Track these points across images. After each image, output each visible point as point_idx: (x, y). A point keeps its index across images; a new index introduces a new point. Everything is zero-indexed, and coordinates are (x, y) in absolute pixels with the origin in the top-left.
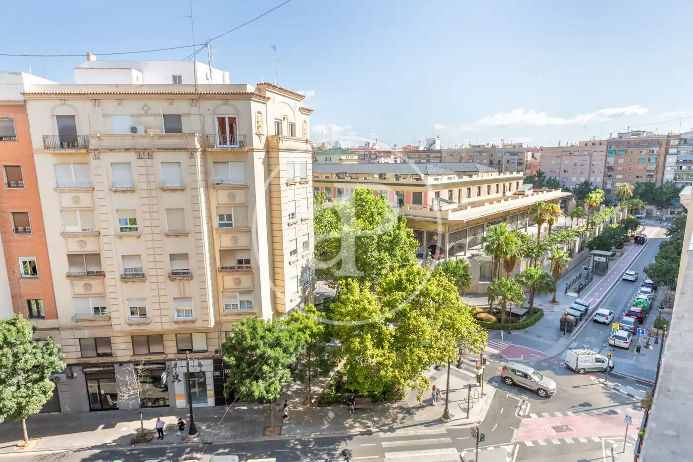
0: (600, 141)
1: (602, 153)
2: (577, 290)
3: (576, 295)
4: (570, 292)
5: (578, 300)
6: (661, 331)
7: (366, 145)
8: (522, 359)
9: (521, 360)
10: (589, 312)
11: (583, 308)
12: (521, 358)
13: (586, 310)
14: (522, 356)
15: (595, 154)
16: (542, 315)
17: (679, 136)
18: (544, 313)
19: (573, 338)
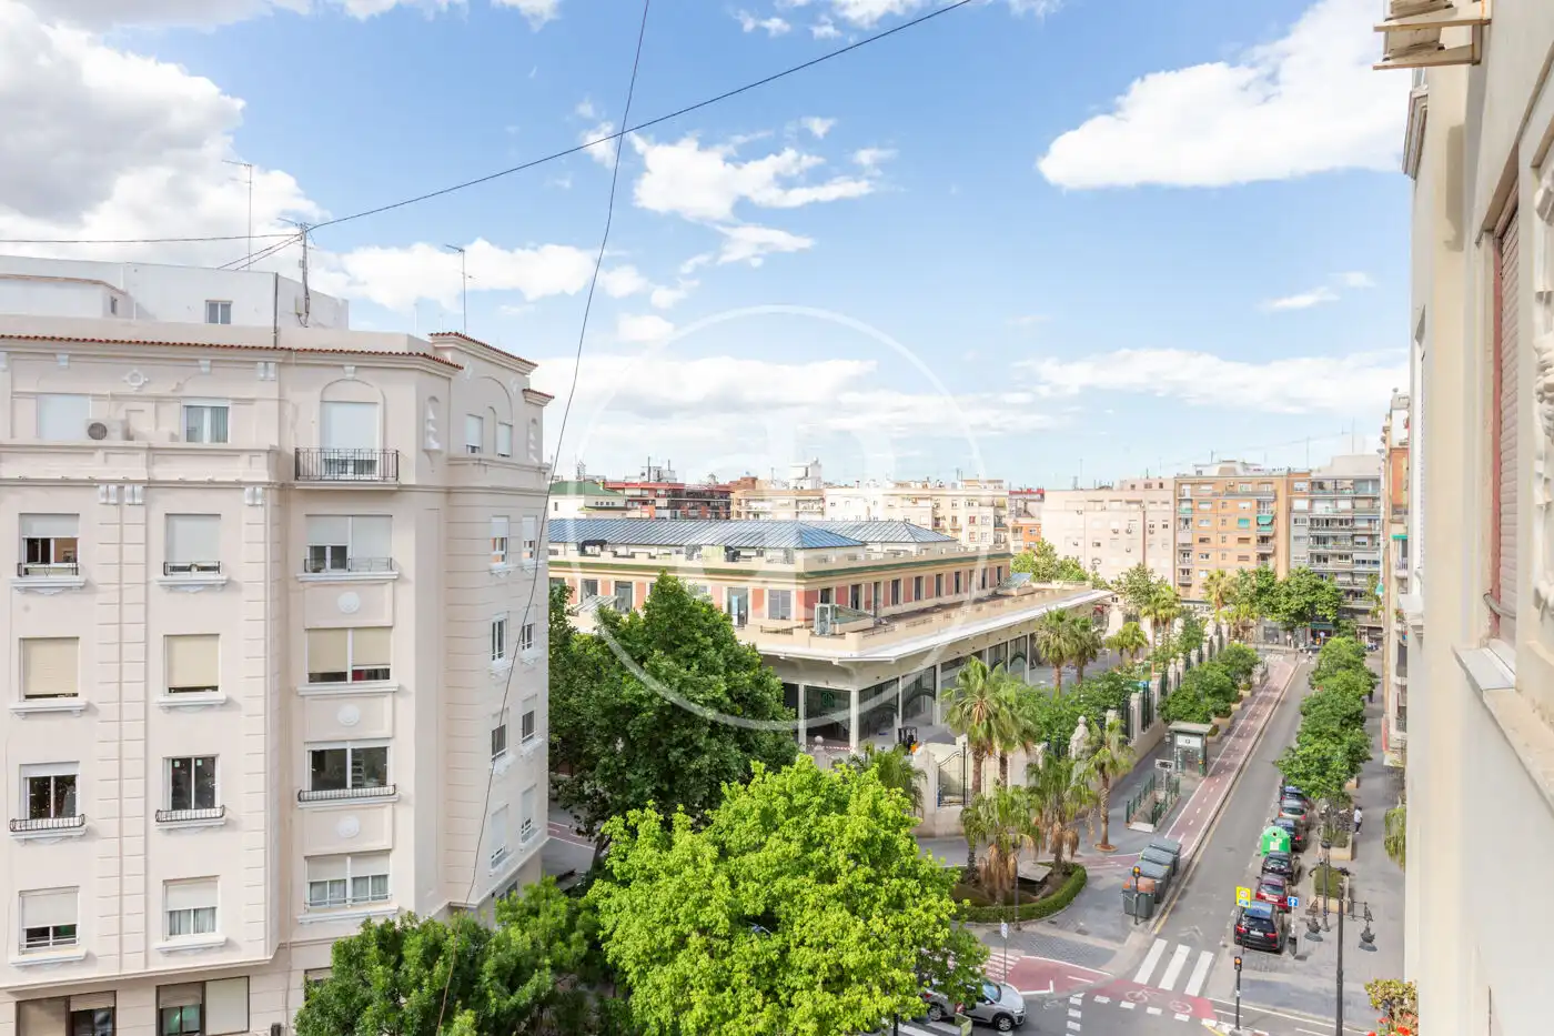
0: (1161, 481)
1: (1166, 507)
2: (1150, 816)
3: (1149, 828)
4: (1136, 820)
5: (1156, 841)
6: (1333, 904)
7: (643, 474)
8: (1052, 990)
9: (1050, 994)
10: (1182, 866)
11: (1168, 858)
12: (1049, 988)
13: (1175, 864)
14: (1051, 983)
15: (1152, 507)
16: (1084, 880)
17: (1308, 474)
18: (1088, 874)
19: (1156, 932)
